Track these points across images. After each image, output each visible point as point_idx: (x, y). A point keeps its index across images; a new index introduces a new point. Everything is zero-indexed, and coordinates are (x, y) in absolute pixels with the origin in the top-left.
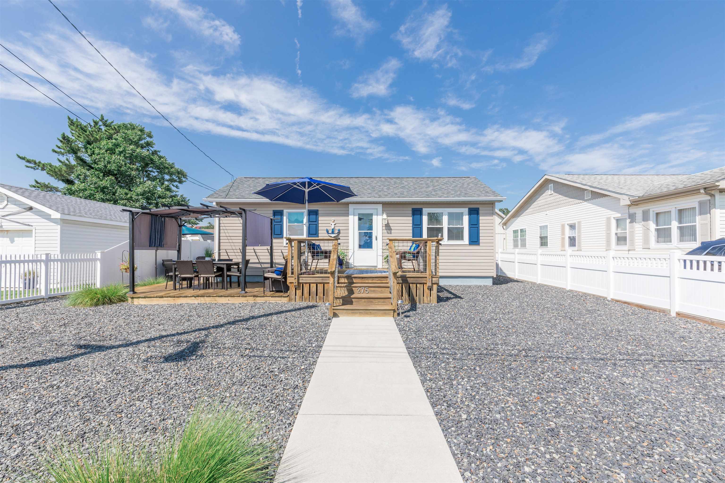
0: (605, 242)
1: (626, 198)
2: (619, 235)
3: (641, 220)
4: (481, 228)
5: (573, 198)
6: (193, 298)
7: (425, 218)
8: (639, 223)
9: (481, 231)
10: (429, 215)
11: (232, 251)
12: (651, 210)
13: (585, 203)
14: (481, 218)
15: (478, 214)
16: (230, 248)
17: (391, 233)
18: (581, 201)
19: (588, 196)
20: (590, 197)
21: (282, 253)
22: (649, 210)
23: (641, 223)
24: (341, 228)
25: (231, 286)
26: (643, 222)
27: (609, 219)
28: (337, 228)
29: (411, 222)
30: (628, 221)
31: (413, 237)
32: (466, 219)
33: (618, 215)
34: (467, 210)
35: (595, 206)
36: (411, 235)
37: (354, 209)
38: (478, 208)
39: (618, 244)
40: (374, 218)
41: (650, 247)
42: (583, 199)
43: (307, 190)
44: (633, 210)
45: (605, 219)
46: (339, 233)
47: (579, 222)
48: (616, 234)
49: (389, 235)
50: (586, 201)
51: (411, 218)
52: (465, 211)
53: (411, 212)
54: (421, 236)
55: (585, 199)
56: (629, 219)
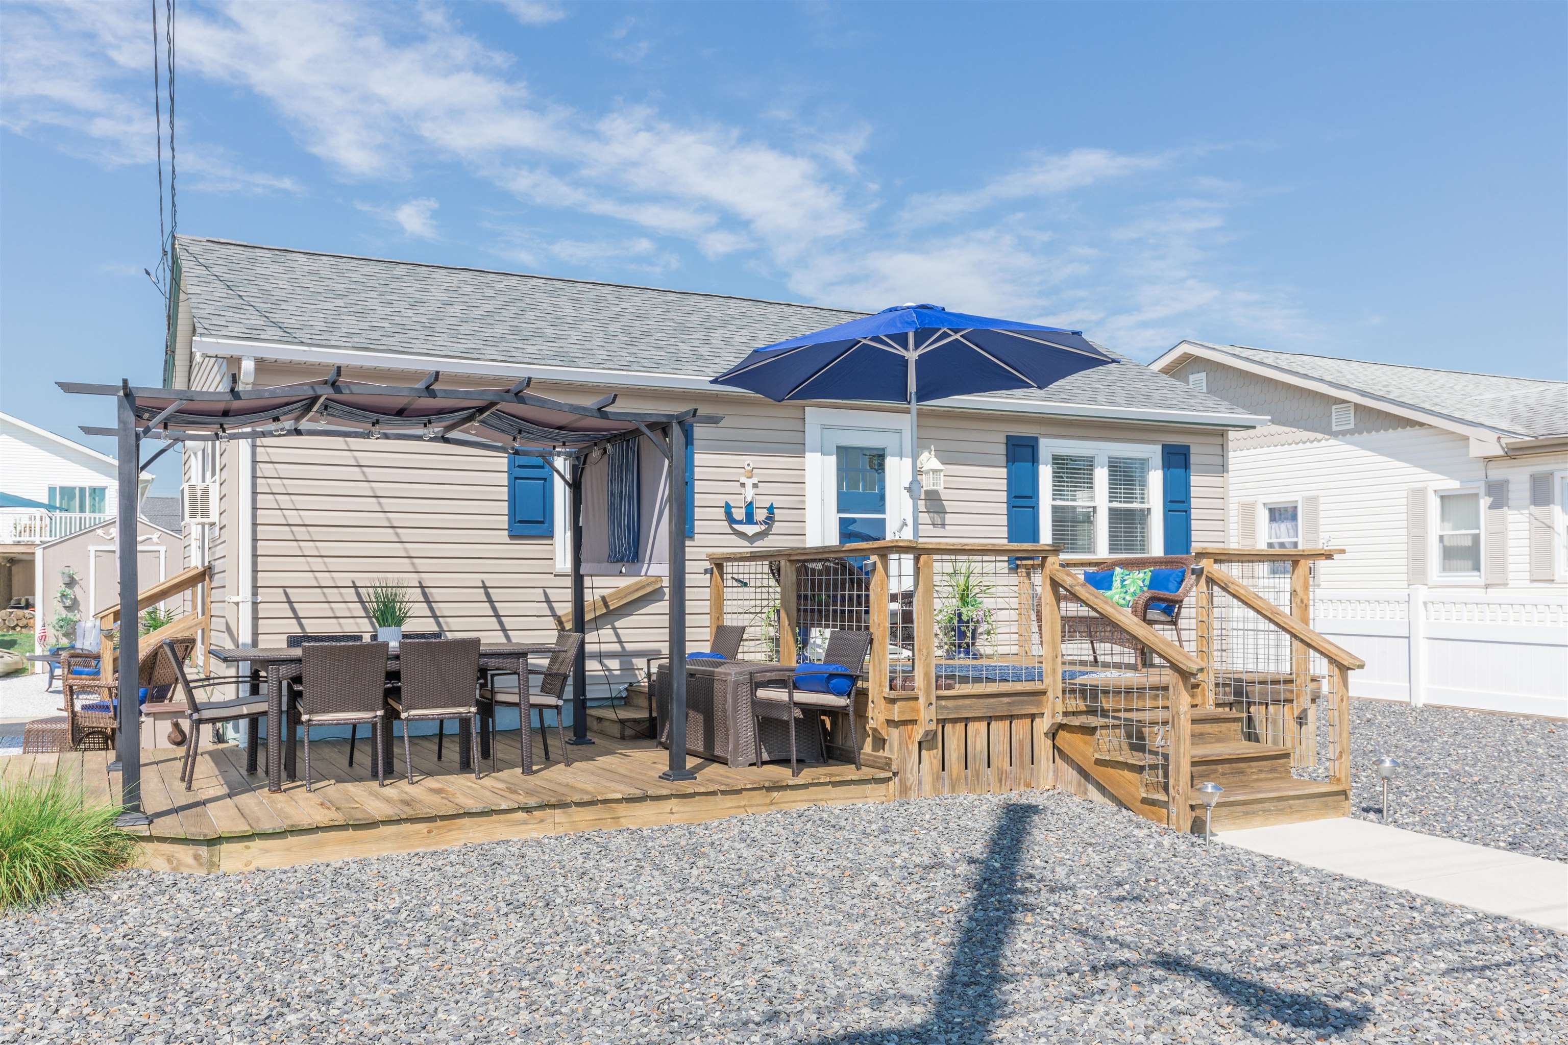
0: (1404, 561)
1: (1492, 436)
2: (1447, 543)
3: (1528, 502)
4: (1194, 514)
5: (1284, 425)
6: (521, 815)
7: (1045, 473)
8: (1518, 508)
9: (1194, 525)
10: (1059, 462)
11: (317, 594)
12: (1556, 473)
13: (1333, 442)
14: (1194, 480)
15: (1186, 466)
16: (307, 579)
17: (943, 525)
18: (1319, 436)
19: (1341, 419)
20: (1352, 426)
21: (548, 601)
22: (1552, 474)
23: (1527, 508)
24: (778, 502)
25: (486, 753)
26: (1532, 507)
27: (1418, 495)
28: (765, 502)
29: (1003, 485)
30: (1484, 502)
31: (1011, 539)
32: (1155, 479)
33: (1452, 485)
34: (1158, 449)
35: (1369, 453)
36: (1004, 532)
37: (824, 427)
38: (1188, 448)
39: (1444, 570)
40: (891, 462)
41: (1556, 578)
42: (1328, 431)
43: (912, 356)
44: (1497, 473)
45: (1405, 494)
46: (770, 520)
47: (1312, 501)
48: (1441, 538)
49: (939, 532)
50: (1335, 435)
51: (1003, 472)
52: (1153, 452)
53: (1002, 449)
54: (1035, 538)
55: (1334, 428)
56: (1489, 496)
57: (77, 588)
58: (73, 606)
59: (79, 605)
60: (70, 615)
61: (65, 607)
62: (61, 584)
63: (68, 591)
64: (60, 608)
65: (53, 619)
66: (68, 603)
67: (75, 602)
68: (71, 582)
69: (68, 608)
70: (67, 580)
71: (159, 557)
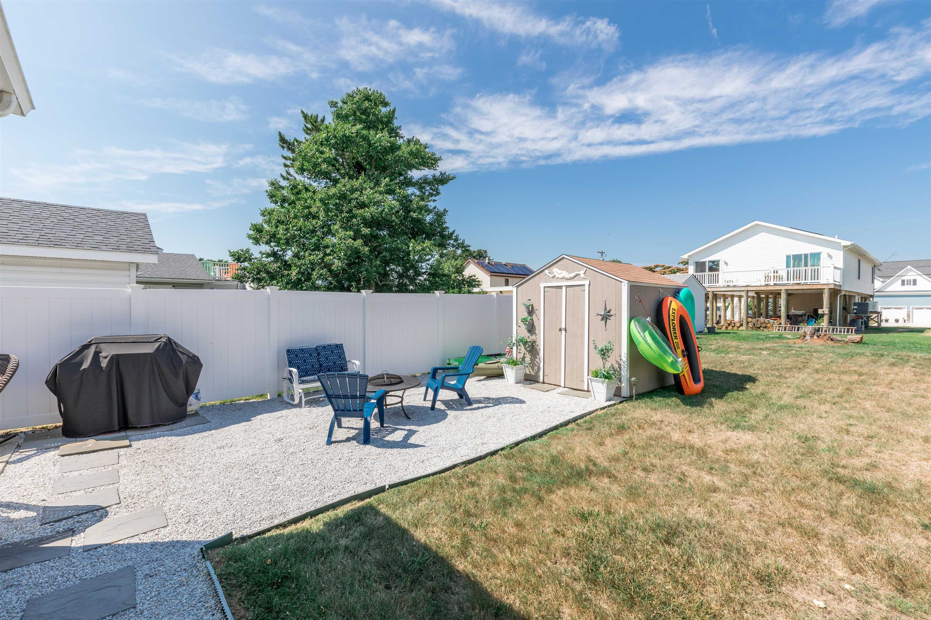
71: (584, 289)
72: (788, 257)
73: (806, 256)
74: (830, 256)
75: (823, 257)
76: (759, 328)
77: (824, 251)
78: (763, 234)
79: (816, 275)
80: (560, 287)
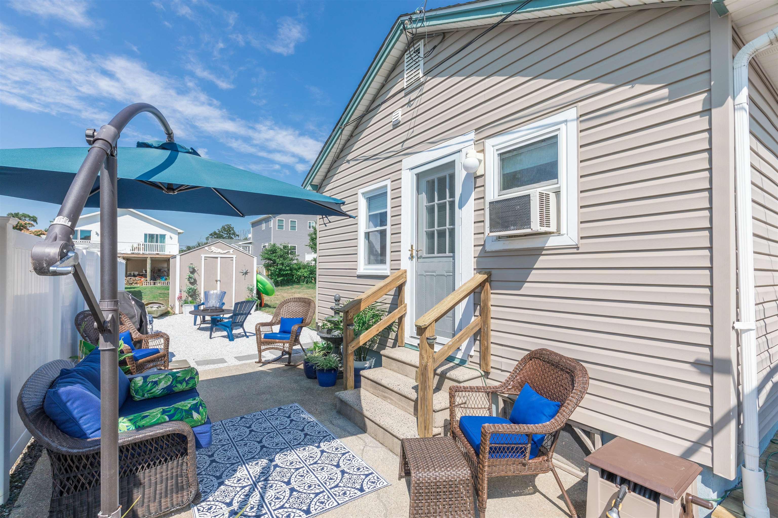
57: (196, 274)
58: (194, 282)
59: (196, 282)
60: (193, 287)
61: (190, 283)
62: (188, 272)
63: (192, 275)
64: (188, 283)
65: (185, 289)
66: (192, 281)
67: (195, 280)
68: (193, 271)
69: (192, 283)
70: (191, 270)
71: (233, 260)
72: (146, 235)
73: (157, 235)
74: (171, 238)
75: (167, 238)
76: (132, 284)
77: (168, 234)
78: (128, 216)
79: (163, 249)
80: (217, 258)
